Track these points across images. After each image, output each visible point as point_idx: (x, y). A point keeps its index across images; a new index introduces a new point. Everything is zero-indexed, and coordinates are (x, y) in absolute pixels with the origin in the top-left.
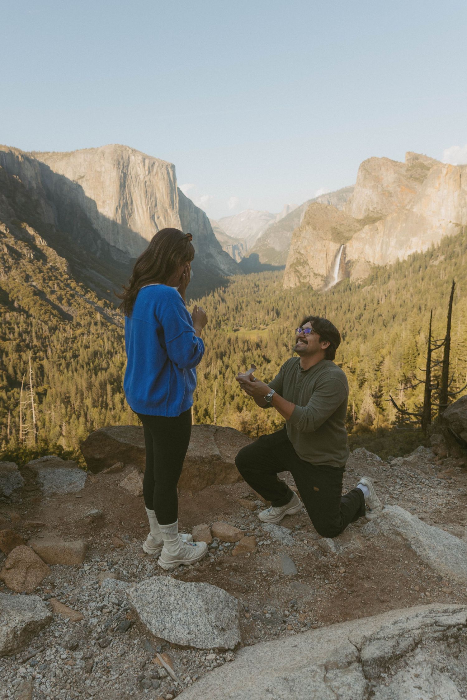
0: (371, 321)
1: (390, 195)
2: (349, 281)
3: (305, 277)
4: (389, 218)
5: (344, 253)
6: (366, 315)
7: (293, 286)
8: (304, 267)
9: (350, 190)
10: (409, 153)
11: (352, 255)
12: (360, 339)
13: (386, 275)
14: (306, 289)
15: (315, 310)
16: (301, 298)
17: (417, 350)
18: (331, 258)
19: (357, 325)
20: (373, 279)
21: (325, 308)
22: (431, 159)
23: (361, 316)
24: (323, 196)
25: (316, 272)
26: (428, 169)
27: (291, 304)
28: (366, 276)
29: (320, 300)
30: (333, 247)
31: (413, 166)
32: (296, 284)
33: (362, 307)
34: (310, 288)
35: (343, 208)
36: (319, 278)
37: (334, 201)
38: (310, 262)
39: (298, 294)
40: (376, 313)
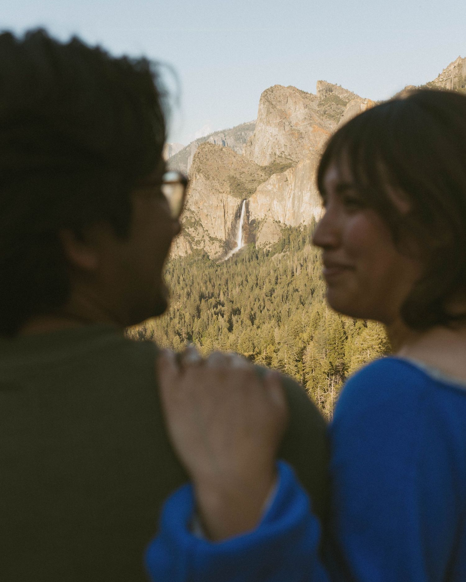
0: (285, 298)
1: (301, 136)
2: (254, 247)
3: (198, 243)
4: (300, 166)
5: (248, 212)
6: (279, 291)
7: (183, 255)
8: (196, 229)
9: (251, 127)
10: (321, 82)
11: (257, 213)
12: (273, 321)
13: (300, 239)
14: (200, 258)
15: (214, 286)
16: (194, 270)
17: (345, 333)
18: (230, 217)
19: (268, 303)
20: (284, 244)
21: (227, 283)
22: (347, 91)
23: (272, 291)
24: (216, 134)
25: (212, 235)
26: (345, 104)
27: (181, 278)
28: (275, 240)
29: (219, 272)
30: (233, 202)
31: (326, 100)
32: (186, 252)
33: (273, 280)
34: (205, 256)
35: (242, 151)
36: (217, 244)
37: (230, 141)
38: (204, 222)
39: (191, 265)
40: (291, 288)
